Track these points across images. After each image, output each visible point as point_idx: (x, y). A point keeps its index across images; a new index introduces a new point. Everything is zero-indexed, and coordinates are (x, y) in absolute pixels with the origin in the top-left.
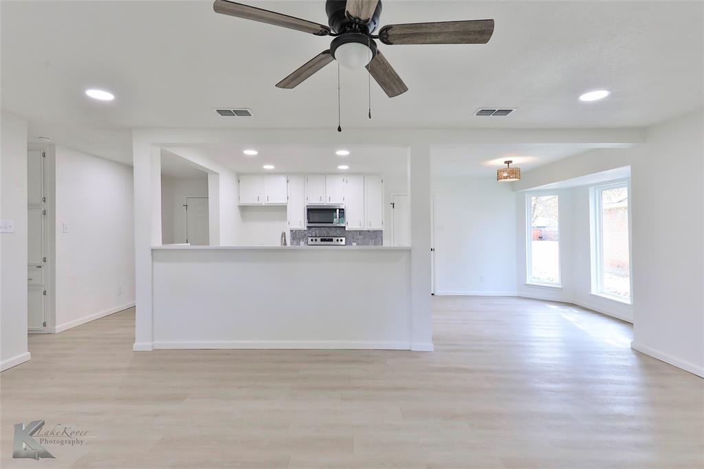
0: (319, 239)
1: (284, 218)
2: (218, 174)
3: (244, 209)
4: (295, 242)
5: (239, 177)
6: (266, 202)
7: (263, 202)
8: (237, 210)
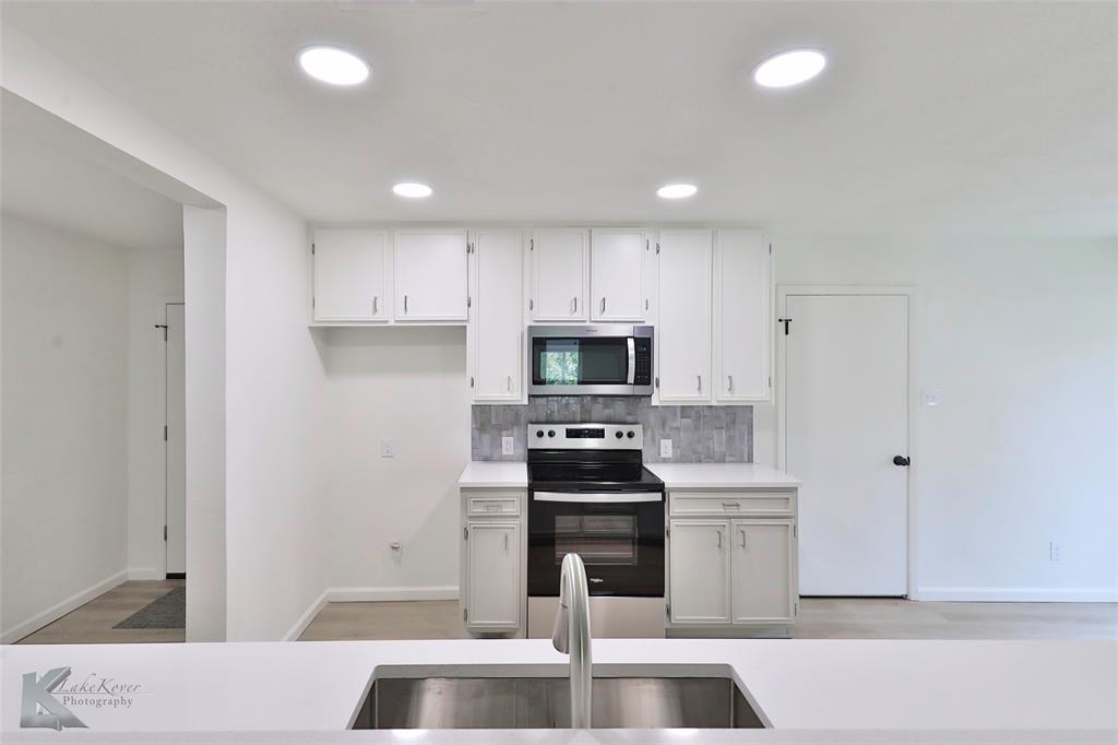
0: (561, 430)
1: (458, 364)
2: (221, 207)
3: (329, 337)
4: (486, 438)
5: (313, 233)
6: (401, 315)
7: (391, 315)
8: (308, 346)
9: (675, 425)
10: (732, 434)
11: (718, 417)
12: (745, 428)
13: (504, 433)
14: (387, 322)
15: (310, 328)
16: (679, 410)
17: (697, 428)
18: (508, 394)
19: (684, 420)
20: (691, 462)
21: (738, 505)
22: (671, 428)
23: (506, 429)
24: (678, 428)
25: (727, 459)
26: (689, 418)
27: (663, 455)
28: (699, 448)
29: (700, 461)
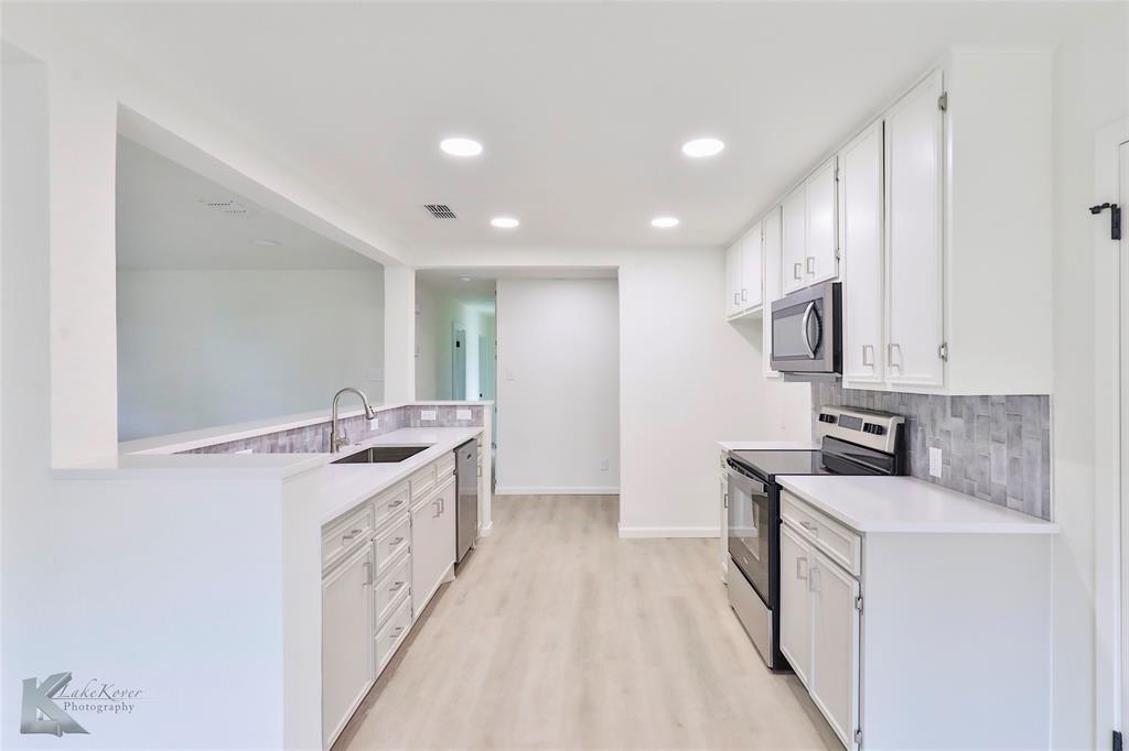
9: (945, 426)
10: (1015, 454)
11: (997, 422)
12: (1036, 448)
16: (949, 404)
17: (969, 436)
19: (953, 419)
20: (962, 492)
22: (942, 432)
24: (948, 432)
25: (1009, 501)
27: (932, 471)
28: (972, 471)
29: (972, 494)
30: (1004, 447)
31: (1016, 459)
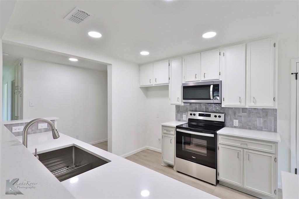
0: (197, 114)
4: (179, 115)
6: (155, 83)
7: (153, 83)
8: (141, 91)
9: (240, 115)
10: (265, 119)
11: (259, 113)
12: (272, 118)
13: (184, 114)
14: (153, 85)
15: (140, 87)
16: (241, 110)
17: (249, 116)
18: (178, 103)
19: (243, 113)
20: (246, 129)
21: (247, 144)
22: (238, 116)
23: (184, 113)
24: (241, 116)
25: (263, 129)
26: (246, 113)
27: (234, 125)
28: (250, 124)
29: (250, 129)
30: (262, 119)
31: (265, 121)
